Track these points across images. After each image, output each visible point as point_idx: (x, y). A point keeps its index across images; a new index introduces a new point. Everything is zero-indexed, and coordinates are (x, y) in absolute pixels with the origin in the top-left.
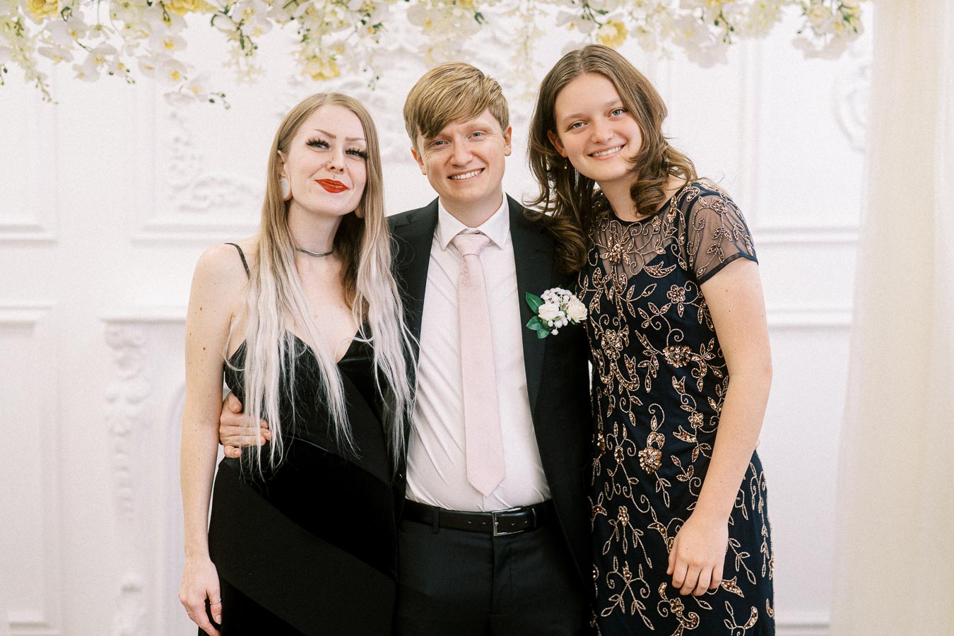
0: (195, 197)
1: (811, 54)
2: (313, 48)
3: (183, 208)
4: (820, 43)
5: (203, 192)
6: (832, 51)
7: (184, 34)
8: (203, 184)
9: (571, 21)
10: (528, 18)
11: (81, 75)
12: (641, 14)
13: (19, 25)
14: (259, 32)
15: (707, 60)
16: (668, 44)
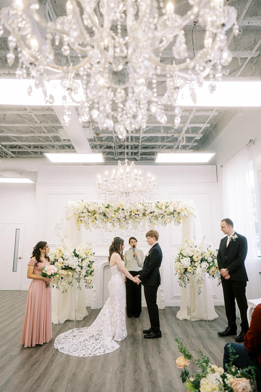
0: (104, 241)
1: (176, 225)
2: (120, 225)
3: (102, 242)
4: (177, 224)
5: (104, 240)
6: (178, 225)
7: (107, 224)
8: (104, 239)
9: (149, 223)
10: (144, 222)
11: (95, 229)
12: (156, 222)
13: (89, 223)
14: (115, 224)
15: (164, 226)
16: (160, 225)
